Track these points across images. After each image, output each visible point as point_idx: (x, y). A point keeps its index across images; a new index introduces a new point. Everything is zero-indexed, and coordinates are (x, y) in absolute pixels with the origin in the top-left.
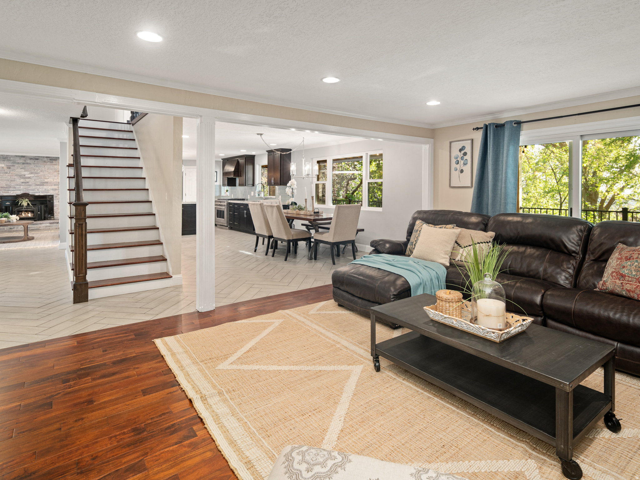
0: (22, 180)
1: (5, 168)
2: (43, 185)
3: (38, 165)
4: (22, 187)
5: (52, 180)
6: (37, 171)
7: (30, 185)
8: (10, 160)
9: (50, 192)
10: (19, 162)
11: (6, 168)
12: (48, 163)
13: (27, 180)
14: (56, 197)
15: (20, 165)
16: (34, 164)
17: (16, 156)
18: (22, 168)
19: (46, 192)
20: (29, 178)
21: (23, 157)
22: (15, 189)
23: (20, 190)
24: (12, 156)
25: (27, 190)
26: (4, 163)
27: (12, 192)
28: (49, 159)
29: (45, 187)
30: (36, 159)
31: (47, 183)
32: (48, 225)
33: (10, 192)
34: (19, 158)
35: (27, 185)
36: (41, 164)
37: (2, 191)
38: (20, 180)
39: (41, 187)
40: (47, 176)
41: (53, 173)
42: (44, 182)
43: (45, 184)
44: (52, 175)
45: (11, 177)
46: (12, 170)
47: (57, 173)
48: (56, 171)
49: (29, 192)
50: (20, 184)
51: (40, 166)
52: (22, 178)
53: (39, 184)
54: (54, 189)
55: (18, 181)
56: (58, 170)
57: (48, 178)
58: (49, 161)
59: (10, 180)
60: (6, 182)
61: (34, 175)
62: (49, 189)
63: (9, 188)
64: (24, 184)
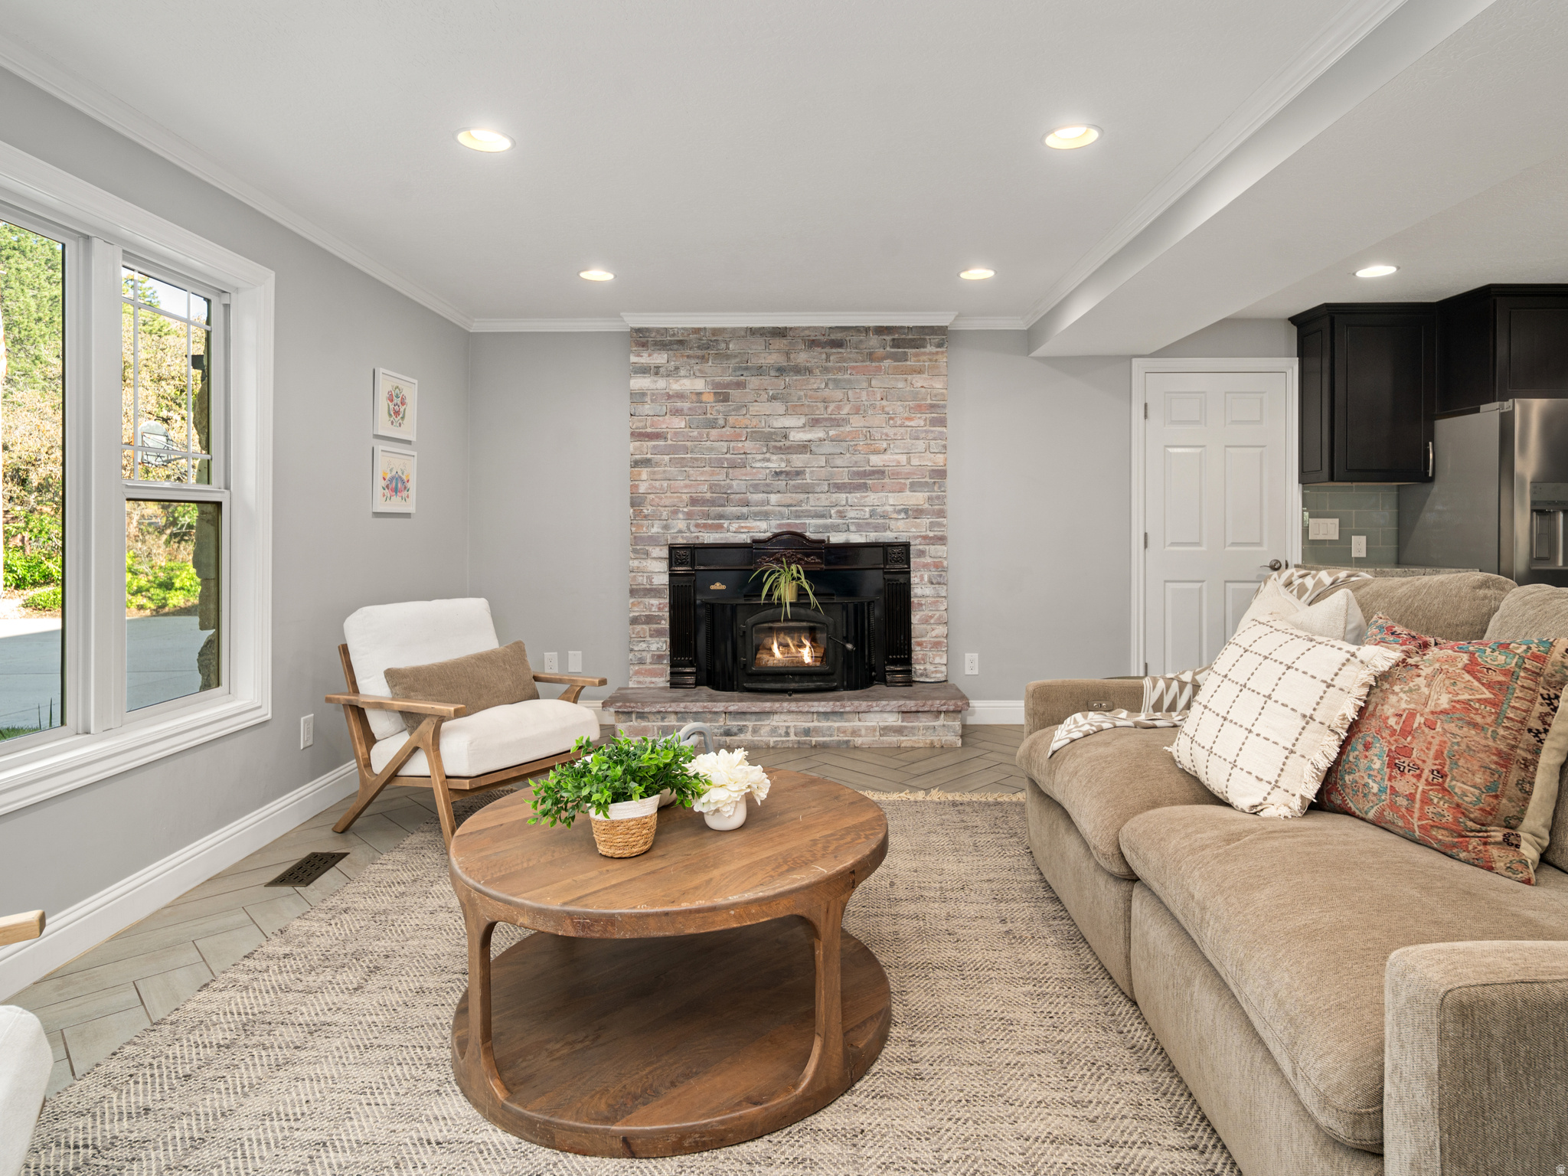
0: (776, 463)
1: (708, 398)
2: (864, 487)
3: (839, 376)
4: (774, 498)
5: (903, 459)
6: (839, 408)
7: (807, 490)
8: (728, 357)
9: (893, 524)
10: (762, 361)
11: (711, 398)
12: (887, 363)
13: (798, 460)
14: (922, 553)
15: (766, 381)
16: (826, 370)
17: (753, 332)
18: (774, 398)
19: (877, 528)
20: (804, 448)
21: (780, 333)
22: (745, 510)
23: (766, 516)
24: (735, 334)
25: (798, 517)
26: (703, 375)
27: (734, 526)
28: (888, 338)
29: (872, 498)
30: (833, 340)
31: (880, 473)
33: (726, 524)
34: (761, 340)
35: (794, 486)
36: (853, 368)
37: (693, 522)
38: (768, 460)
39: (856, 498)
40: (882, 434)
41: (908, 419)
42: (868, 468)
43: (870, 482)
44: (902, 430)
45: (732, 444)
46: (734, 410)
47: (925, 420)
48: (920, 406)
49: (805, 524)
50: (767, 485)
51: (849, 381)
52: (775, 447)
53: (846, 481)
54: (917, 511)
55: (758, 465)
56: (929, 402)
57: (885, 445)
58: (888, 349)
59: (727, 459)
60: (712, 474)
61: (827, 429)
62: (889, 509)
63: (724, 506)
64: (785, 483)
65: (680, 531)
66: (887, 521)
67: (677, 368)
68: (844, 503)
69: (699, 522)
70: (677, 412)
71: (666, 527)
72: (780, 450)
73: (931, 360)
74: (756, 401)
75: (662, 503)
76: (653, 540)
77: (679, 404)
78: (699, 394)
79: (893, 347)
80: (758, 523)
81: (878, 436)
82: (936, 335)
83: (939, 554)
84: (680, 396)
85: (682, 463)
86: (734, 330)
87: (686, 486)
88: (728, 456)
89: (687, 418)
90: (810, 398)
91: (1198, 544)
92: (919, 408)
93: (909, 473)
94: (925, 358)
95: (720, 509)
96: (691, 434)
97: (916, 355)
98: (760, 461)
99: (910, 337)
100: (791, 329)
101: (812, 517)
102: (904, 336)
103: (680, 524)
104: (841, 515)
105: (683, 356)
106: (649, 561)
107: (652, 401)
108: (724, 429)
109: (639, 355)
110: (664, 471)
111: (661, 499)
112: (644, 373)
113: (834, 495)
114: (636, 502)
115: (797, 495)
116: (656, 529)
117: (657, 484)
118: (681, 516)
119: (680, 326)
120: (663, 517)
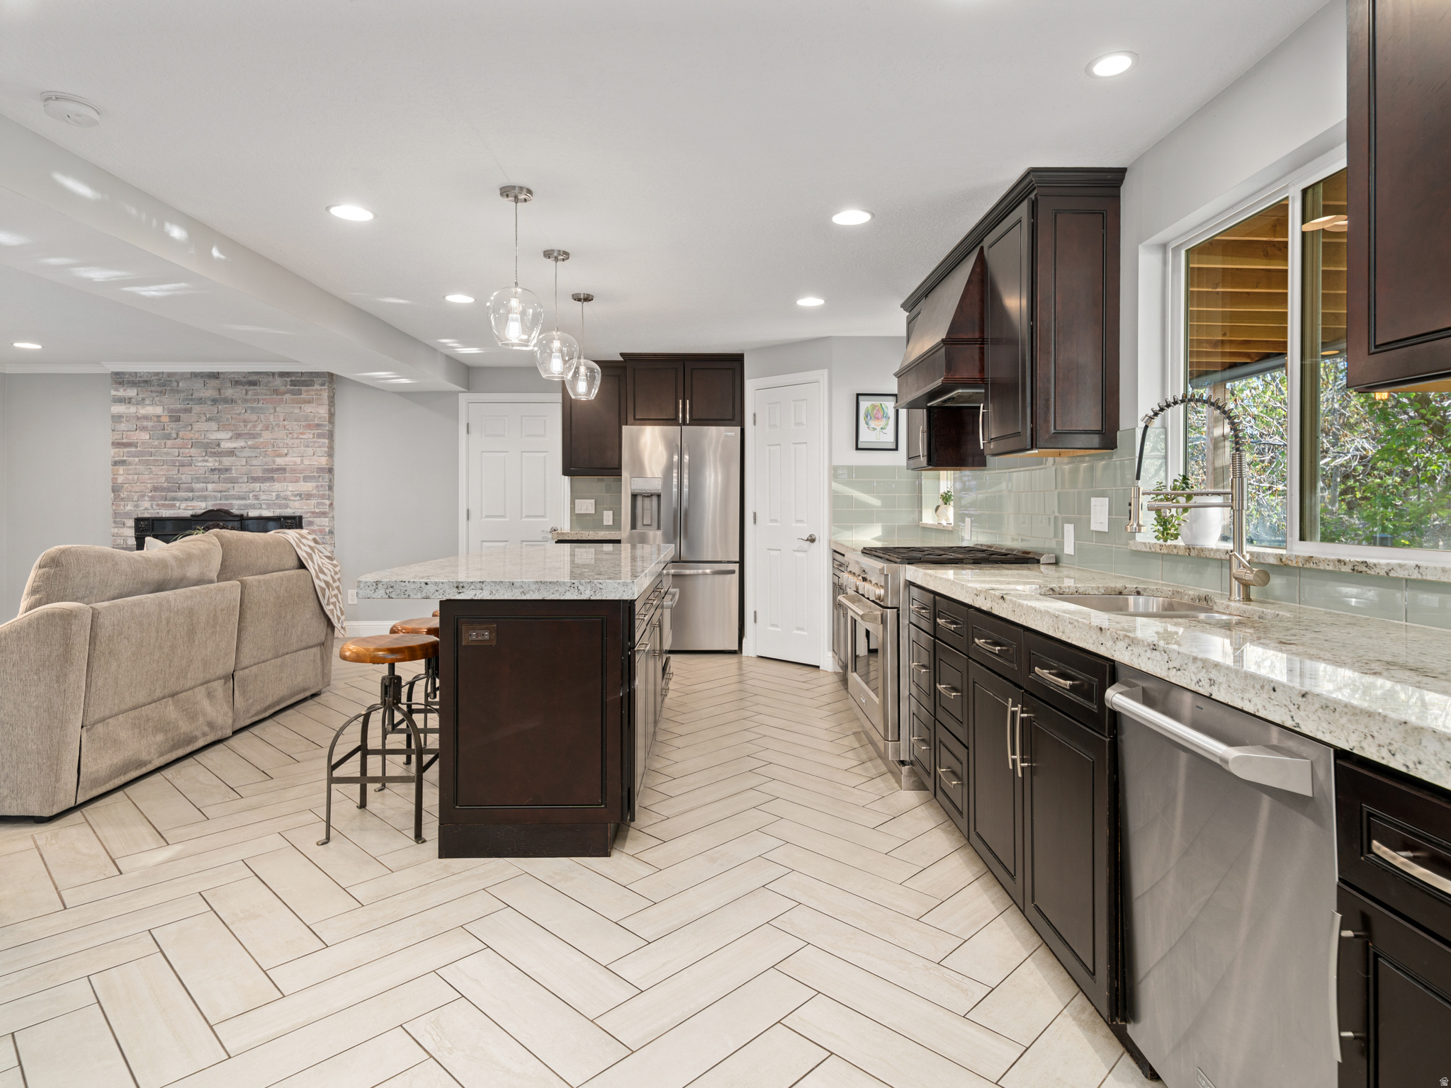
0: (212, 463)
1: (165, 419)
2: (272, 479)
3: (255, 405)
4: (210, 486)
5: (299, 460)
6: (255, 426)
7: (233, 481)
8: (178, 392)
9: (291, 504)
10: (201, 395)
12: (288, 396)
13: (227, 461)
14: (311, 523)
15: (204, 408)
16: (246, 401)
17: (195, 375)
18: (210, 419)
19: (280, 507)
20: (231, 453)
21: (215, 376)
22: (190, 494)
23: (205, 498)
24: (183, 376)
25: (227, 499)
26: (162, 404)
27: (184, 505)
28: (288, 379)
29: (277, 486)
30: (251, 381)
31: (282, 470)
33: (178, 504)
34: (201, 381)
35: (224, 478)
36: (264, 399)
37: (155, 503)
38: (207, 461)
39: (266, 486)
40: (284, 443)
41: (301, 433)
42: (275, 466)
43: (276, 476)
44: (298, 441)
45: (181, 451)
46: (182, 427)
47: (314, 434)
48: (310, 425)
49: (231, 504)
50: (206, 478)
51: (261, 408)
52: (211, 452)
53: (260, 475)
54: (308, 495)
55: (200, 464)
56: (316, 422)
57: (286, 452)
58: (288, 387)
59: (178, 460)
60: (168, 471)
61: (246, 440)
62: (289, 493)
63: (177, 492)
64: (218, 476)
65: (146, 509)
66: (288, 502)
67: (143, 399)
68: (258, 489)
69: (159, 502)
70: (144, 429)
71: (136, 506)
72: (215, 454)
73: (316, 395)
74: (198, 421)
75: (134, 490)
76: (127, 515)
77: (145, 423)
78: (159, 417)
79: (291, 385)
80: (200, 503)
81: (281, 445)
82: (320, 377)
83: (323, 524)
84: (146, 418)
85: (147, 463)
86: (183, 374)
87: (150, 479)
88: (179, 458)
89: (151, 432)
90: (235, 419)
91: (503, 516)
92: (309, 427)
93: (302, 470)
94: (313, 393)
95: (174, 494)
96: (154, 444)
97: (307, 391)
98: (200, 461)
99: (303, 379)
100: (222, 373)
101: (237, 499)
102: (298, 379)
103: (147, 504)
104: (256, 498)
105: (147, 391)
106: (125, 529)
107: (127, 421)
108: (176, 440)
109: (117, 390)
110: (135, 469)
111: (133, 487)
112: (121, 402)
113: (252, 485)
114: (116, 489)
115: (227, 484)
116: (129, 507)
117: (131, 477)
118: (146, 498)
119: (145, 371)
120: (134, 500)
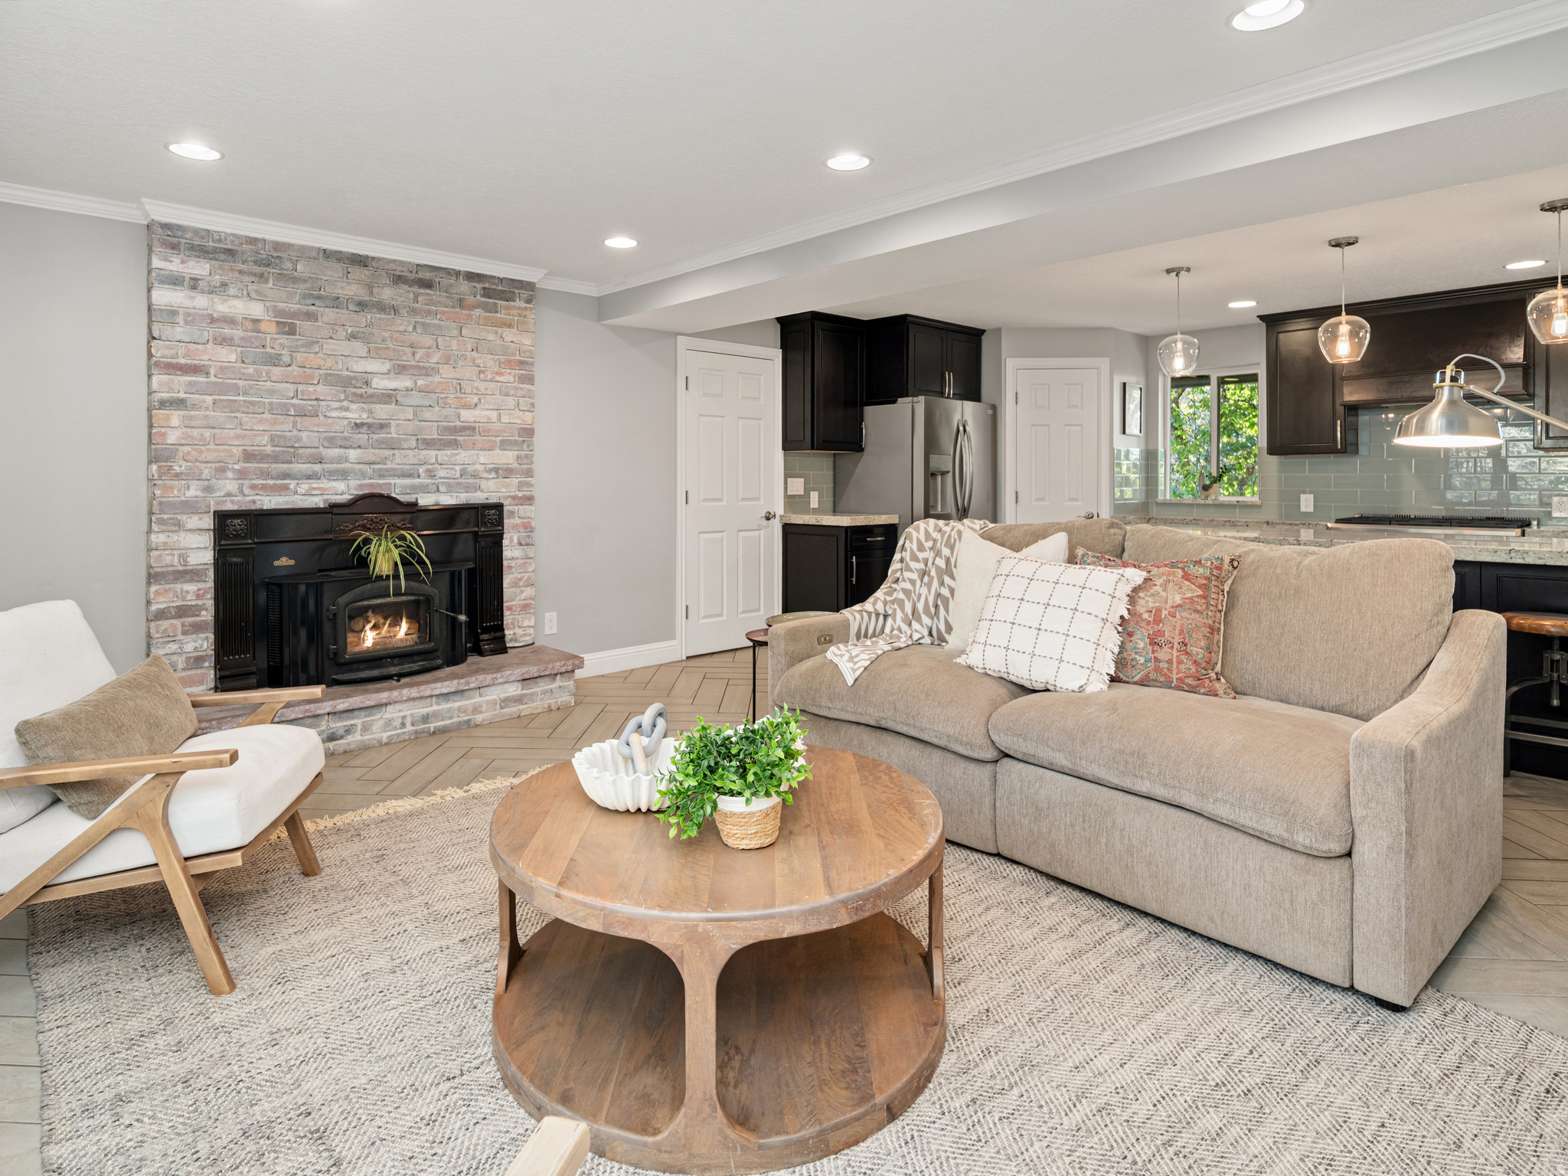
0: (356, 413)
1: (268, 328)
2: (454, 444)
3: (428, 320)
4: (353, 454)
5: (494, 415)
6: (428, 355)
7: (393, 445)
8: (295, 280)
9: (484, 484)
10: (338, 291)
11: (273, 328)
12: (477, 312)
13: (382, 411)
14: (512, 513)
15: (343, 315)
16: (414, 312)
17: (327, 254)
18: (353, 336)
19: (468, 489)
20: (389, 397)
21: (361, 261)
22: (317, 467)
23: (343, 475)
24: (304, 253)
25: (382, 476)
26: (262, 297)
27: (304, 487)
28: (479, 286)
29: (463, 456)
30: (423, 279)
31: (470, 429)
32: (514, 690)
33: (292, 484)
34: (338, 266)
35: (377, 440)
36: (443, 313)
37: (247, 482)
38: (347, 409)
39: (446, 456)
40: (473, 387)
41: (498, 373)
42: (458, 424)
43: (461, 438)
44: (493, 385)
45: (301, 388)
46: (303, 346)
47: (514, 376)
48: (509, 361)
49: (390, 484)
50: (345, 438)
51: (439, 327)
52: (355, 394)
53: (436, 436)
54: (507, 470)
55: (334, 414)
56: (518, 358)
57: (476, 400)
58: (478, 297)
59: (294, 405)
60: (275, 423)
61: (414, 378)
62: (480, 468)
63: (290, 462)
64: (366, 437)
65: (229, 495)
66: (478, 481)
67: (224, 285)
68: (433, 461)
69: (255, 482)
70: (224, 341)
71: (208, 489)
72: (361, 398)
73: (520, 315)
74: (331, 338)
75: (203, 457)
76: (189, 507)
77: (227, 331)
78: (256, 321)
79: (484, 296)
80: (334, 484)
81: (468, 390)
82: (525, 289)
83: (528, 514)
84: (230, 321)
85: (232, 407)
86: (303, 248)
87: (237, 437)
88: (295, 401)
89: (239, 349)
90: (396, 341)
91: (721, 500)
92: (509, 363)
93: (499, 431)
94: (515, 312)
95: (285, 466)
96: (245, 371)
97: (507, 308)
98: (336, 409)
99: (500, 288)
100: (373, 258)
101: (399, 477)
102: (493, 287)
103: (231, 486)
104: (431, 474)
105: (232, 270)
106: (182, 535)
107: (186, 323)
108: (289, 368)
109: (166, 260)
110: (206, 417)
111: (201, 452)
112: (175, 284)
113: (423, 452)
114: (158, 454)
115: (381, 451)
116: (193, 492)
117: (195, 433)
118: (230, 474)
119: (229, 231)
120: (204, 476)
